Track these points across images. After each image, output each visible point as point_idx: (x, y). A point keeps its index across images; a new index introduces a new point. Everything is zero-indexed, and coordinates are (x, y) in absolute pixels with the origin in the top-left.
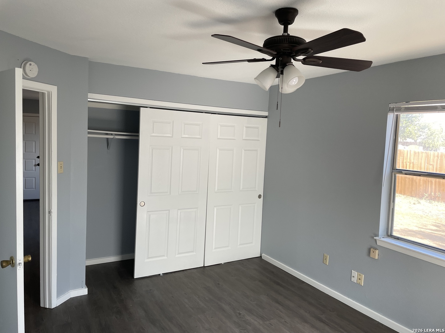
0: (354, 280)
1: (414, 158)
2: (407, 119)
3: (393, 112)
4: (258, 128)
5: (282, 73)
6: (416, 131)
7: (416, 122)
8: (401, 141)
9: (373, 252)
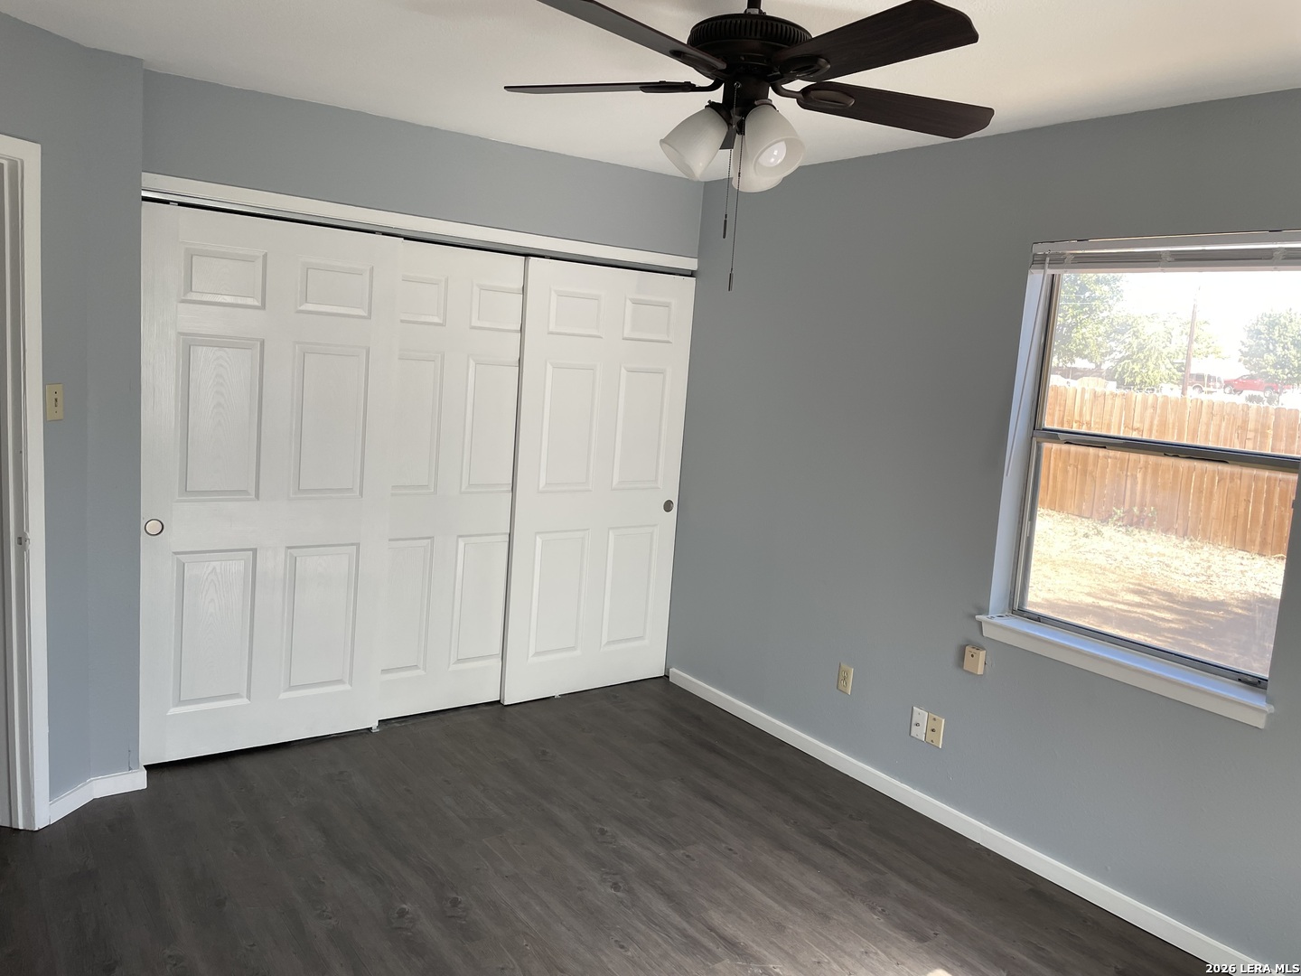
0: (919, 733)
1: (1092, 408)
2: (1079, 304)
3: (1043, 268)
4: (667, 305)
5: (741, 130)
6: (1100, 339)
7: (1101, 312)
8: (1061, 365)
9: (972, 656)
